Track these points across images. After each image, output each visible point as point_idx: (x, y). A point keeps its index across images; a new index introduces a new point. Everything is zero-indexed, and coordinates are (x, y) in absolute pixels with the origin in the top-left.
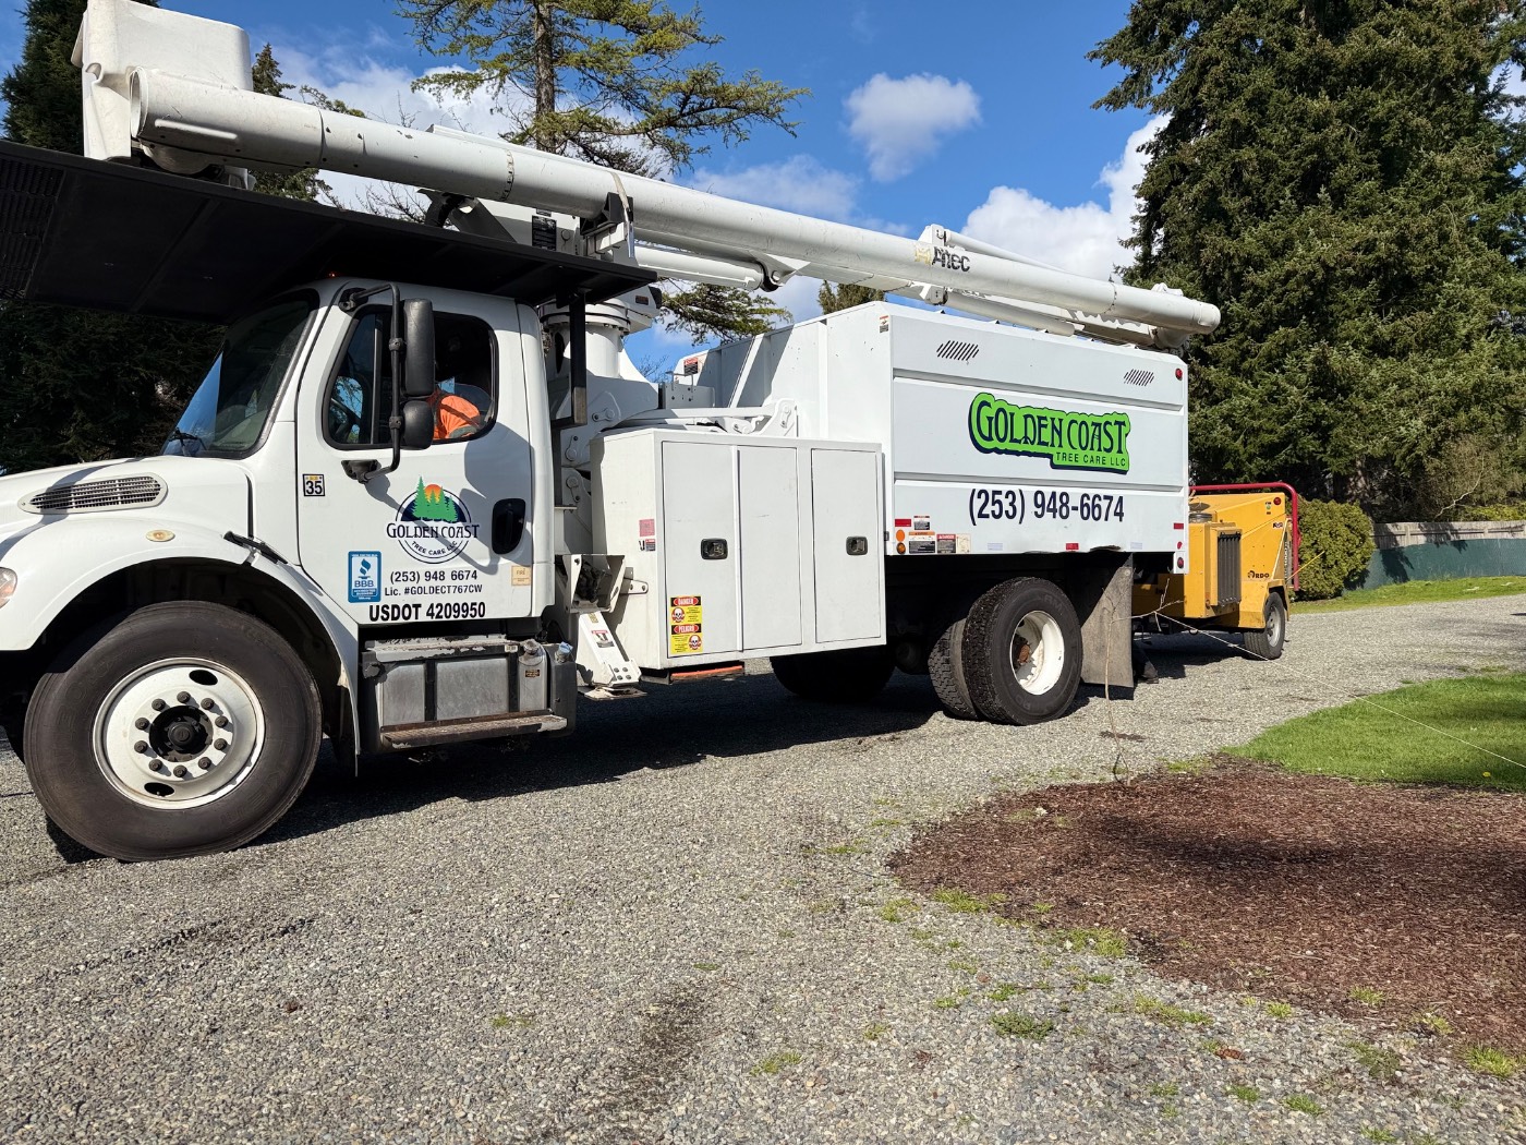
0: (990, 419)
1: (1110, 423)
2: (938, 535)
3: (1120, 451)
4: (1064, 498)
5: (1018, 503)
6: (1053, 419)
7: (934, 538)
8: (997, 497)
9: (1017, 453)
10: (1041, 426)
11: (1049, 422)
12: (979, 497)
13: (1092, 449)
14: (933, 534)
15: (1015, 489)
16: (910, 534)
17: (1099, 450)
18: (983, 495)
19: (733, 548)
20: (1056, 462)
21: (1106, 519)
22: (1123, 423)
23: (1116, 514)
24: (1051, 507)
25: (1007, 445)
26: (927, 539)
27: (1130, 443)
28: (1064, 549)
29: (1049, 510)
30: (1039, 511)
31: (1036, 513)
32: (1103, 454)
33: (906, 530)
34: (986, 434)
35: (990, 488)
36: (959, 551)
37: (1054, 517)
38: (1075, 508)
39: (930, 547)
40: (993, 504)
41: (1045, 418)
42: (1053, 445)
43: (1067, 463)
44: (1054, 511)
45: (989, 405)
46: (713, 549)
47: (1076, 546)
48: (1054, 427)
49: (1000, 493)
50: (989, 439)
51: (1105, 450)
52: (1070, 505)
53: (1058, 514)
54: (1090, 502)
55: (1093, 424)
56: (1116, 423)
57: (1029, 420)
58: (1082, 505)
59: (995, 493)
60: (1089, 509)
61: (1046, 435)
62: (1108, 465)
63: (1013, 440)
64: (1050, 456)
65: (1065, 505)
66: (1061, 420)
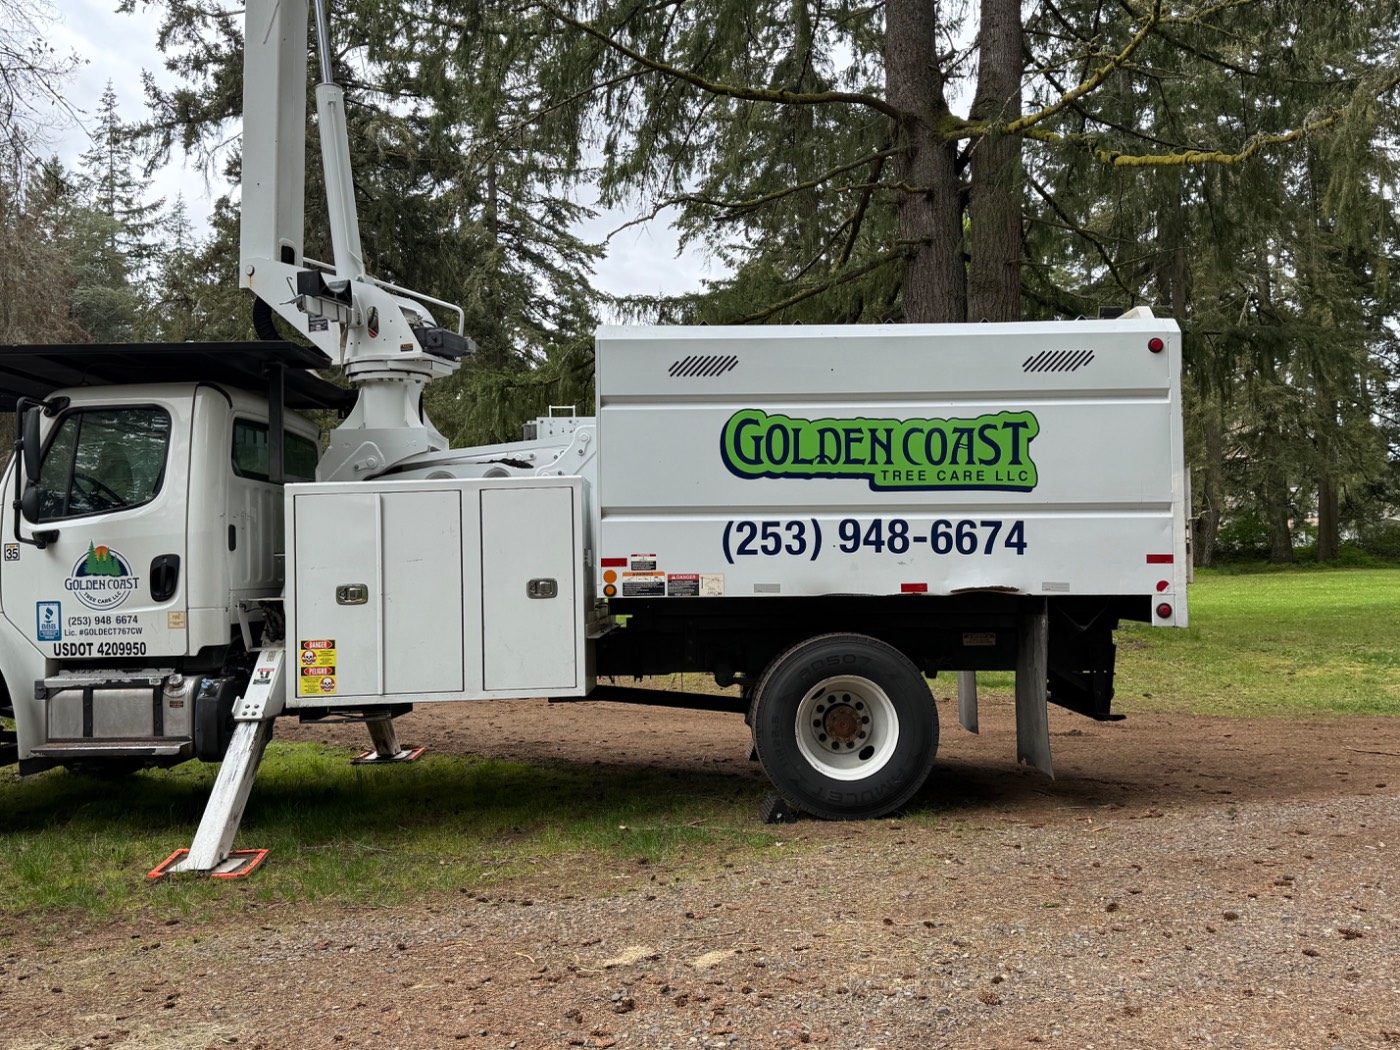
0: (757, 440)
1: (995, 427)
2: (670, 576)
3: (1015, 461)
4: (898, 528)
5: (809, 536)
6: (873, 432)
7: (664, 579)
8: (770, 530)
9: (807, 476)
10: (849, 441)
11: (867, 436)
12: (740, 528)
13: (954, 461)
14: (662, 574)
15: (805, 519)
16: (625, 574)
17: (970, 461)
18: (747, 530)
19: (374, 593)
20: (879, 481)
21: (988, 550)
22: (1024, 425)
23: (1008, 544)
24: (873, 537)
25: (789, 466)
26: (651, 579)
27: (1037, 451)
28: (898, 591)
29: (867, 542)
30: (850, 544)
31: (843, 548)
32: (978, 467)
33: (618, 570)
34: (751, 456)
35: (758, 520)
36: (703, 593)
37: (878, 550)
38: (917, 539)
39: (659, 588)
40: (765, 536)
41: (859, 431)
42: (873, 461)
43: (904, 482)
44: (878, 544)
45: (756, 422)
46: (352, 595)
47: (924, 587)
48: (875, 440)
49: (777, 524)
50: (758, 461)
51: (982, 461)
52: (910, 535)
53: (885, 548)
54: (953, 532)
55: (956, 430)
56: (1006, 425)
57: (829, 436)
58: (935, 536)
59: (766, 525)
60: (952, 539)
61: (860, 450)
62: (994, 482)
63: (797, 460)
64: (870, 477)
65: (902, 535)
66: (889, 432)
